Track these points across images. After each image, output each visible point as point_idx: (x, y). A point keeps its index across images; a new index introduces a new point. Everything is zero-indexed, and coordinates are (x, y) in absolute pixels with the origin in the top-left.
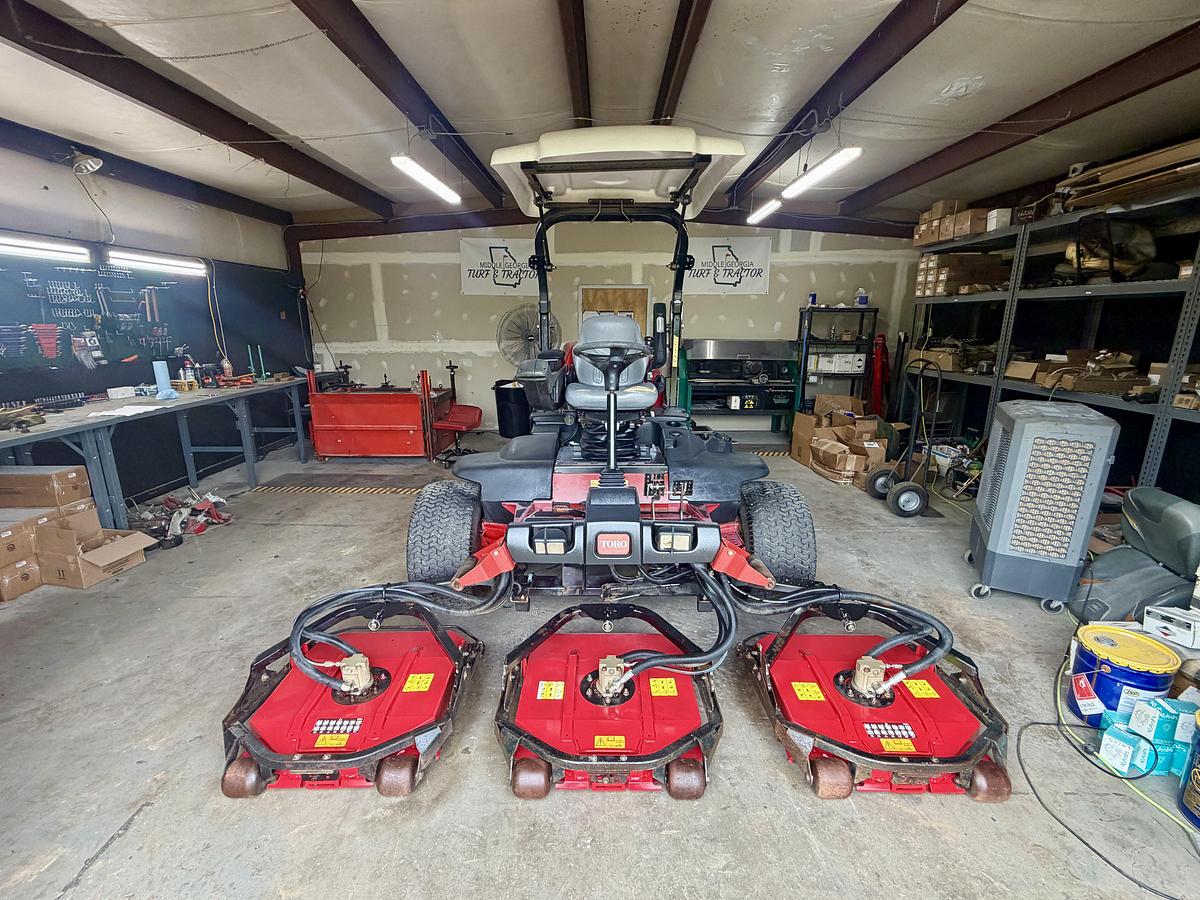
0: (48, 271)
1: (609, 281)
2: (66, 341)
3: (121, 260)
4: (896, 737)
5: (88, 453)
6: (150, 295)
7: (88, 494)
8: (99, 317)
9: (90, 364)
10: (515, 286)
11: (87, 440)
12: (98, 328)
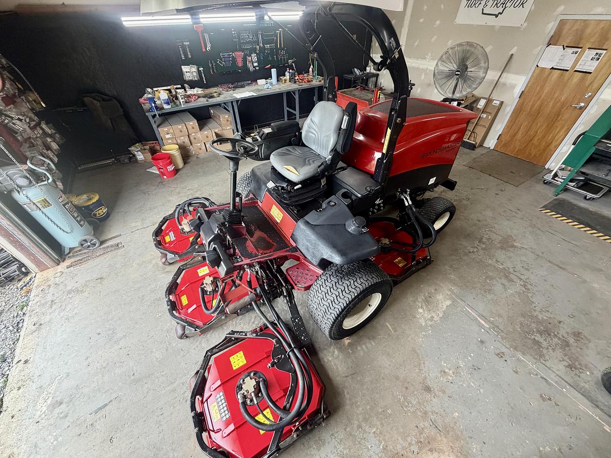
1: (599, 10)
2: (245, 59)
4: (220, 410)
5: (230, 109)
6: (280, 34)
7: (231, 124)
8: (258, 47)
9: (251, 69)
10: (497, 16)
11: (230, 105)
12: (258, 52)
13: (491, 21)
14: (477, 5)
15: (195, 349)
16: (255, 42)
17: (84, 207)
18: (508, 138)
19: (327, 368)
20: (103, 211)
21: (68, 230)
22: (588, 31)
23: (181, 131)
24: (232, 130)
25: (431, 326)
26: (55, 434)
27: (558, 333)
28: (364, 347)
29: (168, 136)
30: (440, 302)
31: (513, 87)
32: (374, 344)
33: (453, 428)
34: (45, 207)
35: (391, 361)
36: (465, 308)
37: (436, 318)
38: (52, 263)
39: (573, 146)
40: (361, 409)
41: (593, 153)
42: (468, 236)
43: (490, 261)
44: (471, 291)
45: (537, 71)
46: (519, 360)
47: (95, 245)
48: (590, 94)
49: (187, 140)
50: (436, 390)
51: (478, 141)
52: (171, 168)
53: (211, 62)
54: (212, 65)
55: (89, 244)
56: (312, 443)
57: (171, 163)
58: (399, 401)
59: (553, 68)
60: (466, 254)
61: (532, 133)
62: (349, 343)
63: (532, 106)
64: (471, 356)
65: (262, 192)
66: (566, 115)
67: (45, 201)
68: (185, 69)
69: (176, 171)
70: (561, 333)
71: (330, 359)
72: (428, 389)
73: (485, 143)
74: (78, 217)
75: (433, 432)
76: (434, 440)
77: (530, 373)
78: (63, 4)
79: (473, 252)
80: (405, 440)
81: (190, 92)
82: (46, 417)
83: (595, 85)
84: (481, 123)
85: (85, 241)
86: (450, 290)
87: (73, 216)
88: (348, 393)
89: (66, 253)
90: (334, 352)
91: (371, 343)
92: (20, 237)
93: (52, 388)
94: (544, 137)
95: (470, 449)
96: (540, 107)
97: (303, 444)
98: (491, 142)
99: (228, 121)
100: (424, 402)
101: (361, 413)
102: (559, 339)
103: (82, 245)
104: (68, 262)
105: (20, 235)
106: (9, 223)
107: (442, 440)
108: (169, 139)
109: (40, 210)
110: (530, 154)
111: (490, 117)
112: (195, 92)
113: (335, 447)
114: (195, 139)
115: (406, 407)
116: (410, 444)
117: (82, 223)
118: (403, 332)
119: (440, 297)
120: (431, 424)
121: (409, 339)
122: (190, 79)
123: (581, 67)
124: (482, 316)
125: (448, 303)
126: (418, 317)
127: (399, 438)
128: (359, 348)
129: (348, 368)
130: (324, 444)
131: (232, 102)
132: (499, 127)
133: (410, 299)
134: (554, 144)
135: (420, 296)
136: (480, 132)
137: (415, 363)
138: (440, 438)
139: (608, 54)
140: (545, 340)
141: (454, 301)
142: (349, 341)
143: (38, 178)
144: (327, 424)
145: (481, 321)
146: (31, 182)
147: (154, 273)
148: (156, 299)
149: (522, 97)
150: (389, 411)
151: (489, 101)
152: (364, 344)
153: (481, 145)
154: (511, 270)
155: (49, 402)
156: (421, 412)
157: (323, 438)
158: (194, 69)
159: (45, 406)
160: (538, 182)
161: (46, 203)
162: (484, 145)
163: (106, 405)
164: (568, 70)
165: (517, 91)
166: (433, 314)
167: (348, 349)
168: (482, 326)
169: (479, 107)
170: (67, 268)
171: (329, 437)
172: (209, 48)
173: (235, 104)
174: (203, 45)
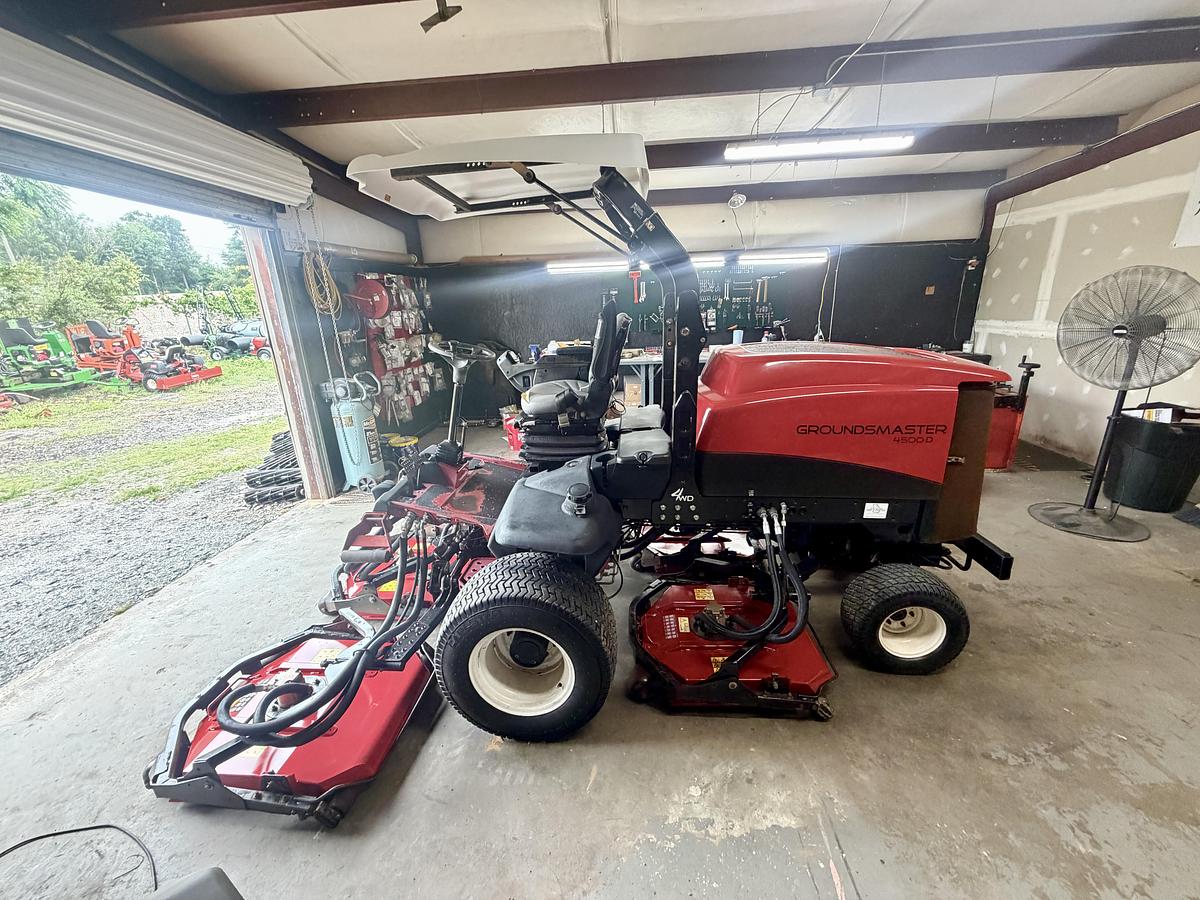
3: (746, 261)
5: (642, 376)
6: (763, 283)
7: (640, 399)
8: (721, 300)
12: (719, 307)
16: (717, 294)
17: (395, 447)
21: (358, 463)
25: (687, 835)
28: (509, 774)
30: (766, 806)
32: (529, 783)
34: (347, 425)
36: (827, 863)
38: (325, 495)
43: (1050, 814)
44: (893, 839)
53: (642, 317)
54: (643, 322)
55: (367, 486)
60: (968, 754)
62: (493, 751)
67: (351, 419)
71: (439, 753)
74: (374, 450)
79: (1002, 762)
85: (365, 480)
86: (826, 801)
88: (400, 824)
89: (344, 489)
90: (457, 747)
91: (527, 777)
92: (312, 449)
99: (635, 393)
103: (361, 484)
104: (341, 498)
105: (313, 447)
109: (343, 427)
117: (375, 459)
118: (609, 804)
119: (777, 796)
121: (609, 825)
125: (787, 821)
126: (676, 799)
129: (446, 787)
131: (647, 366)
133: (696, 756)
135: (727, 764)
137: (567, 877)
141: (809, 828)
142: (497, 748)
143: (356, 393)
144: (319, 841)
146: (346, 395)
161: (350, 422)
166: (719, 819)
167: (481, 759)
171: (299, 862)
172: (642, 299)
173: (651, 370)
174: (636, 296)
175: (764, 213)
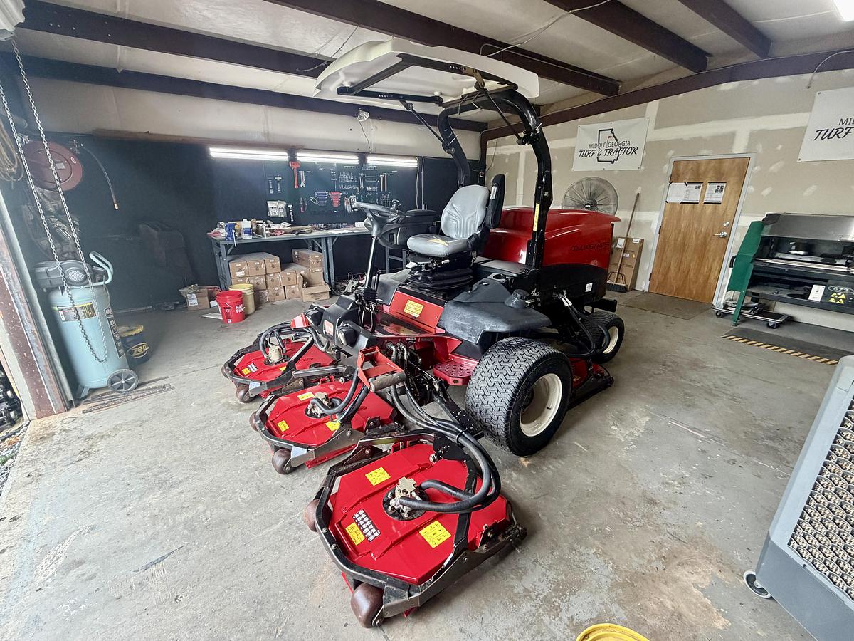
0: (341, 169)
1: (705, 152)
2: (342, 200)
3: (372, 161)
4: (363, 530)
5: (323, 248)
6: (384, 178)
7: (321, 266)
8: (358, 189)
9: (349, 210)
10: (613, 162)
11: (323, 242)
12: (358, 194)
13: (609, 167)
14: (591, 155)
15: (302, 485)
16: (355, 184)
18: (661, 277)
19: (505, 491)
20: (143, 349)
21: (102, 356)
22: (703, 168)
23: (257, 269)
24: (322, 273)
25: (633, 441)
26: (72, 601)
27: (792, 438)
29: (239, 274)
30: (636, 418)
31: (649, 223)
33: (701, 538)
34: (88, 316)
35: (594, 478)
36: (670, 422)
37: (636, 434)
38: (60, 405)
39: (731, 269)
40: (567, 530)
41: (754, 271)
42: (647, 360)
43: (683, 381)
44: (671, 407)
45: (668, 207)
46: (755, 464)
47: (129, 384)
48: (728, 223)
49: (262, 281)
50: (663, 502)
51: (628, 283)
52: (239, 309)
53: (303, 201)
54: (304, 203)
55: (123, 382)
56: (507, 572)
57: (241, 302)
58: (618, 517)
59: (682, 203)
60: (651, 376)
61: (684, 266)
62: (528, 465)
63: (676, 240)
64: (695, 466)
65: (391, 293)
66: (713, 246)
67: (91, 308)
68: (270, 204)
69: (245, 315)
70: (795, 437)
71: (508, 482)
72: (653, 502)
73: (637, 284)
74: (119, 341)
75: (676, 545)
76: (681, 552)
77: (776, 476)
78: (148, 132)
79: (659, 374)
80: (640, 556)
81: (274, 227)
82: (55, 582)
83: (730, 213)
84: (626, 263)
85: (119, 376)
86: (644, 407)
87: (115, 338)
88: (543, 515)
89: (82, 396)
90: (511, 475)
91: (559, 463)
92: (38, 353)
93: (63, 546)
94: (699, 270)
95: (733, 558)
96: (684, 239)
97: (495, 575)
98: (643, 285)
99: (318, 262)
100: (652, 515)
101: (570, 534)
102: (796, 442)
103: (112, 383)
104: (83, 407)
105: (39, 350)
106: (34, 329)
107: (691, 552)
108: (239, 277)
109: (79, 319)
110: (691, 291)
111: (634, 256)
112: (281, 228)
113: (544, 574)
114: (272, 281)
115: (630, 522)
116: (650, 561)
117: (121, 351)
118: (599, 449)
119: (634, 414)
120: (671, 537)
121: (610, 455)
122: (274, 215)
123: (709, 199)
124: (694, 429)
125: (647, 419)
126: (613, 434)
127: (633, 555)
128: (545, 468)
129: (536, 489)
130: (525, 572)
131: (326, 239)
132: (647, 267)
133: (597, 417)
134: (712, 277)
135: (609, 414)
136: (628, 273)
137: (626, 478)
138: (688, 550)
139: (728, 187)
140: (780, 444)
141: (653, 417)
142: (528, 462)
145: (695, 433)
146: (85, 279)
147: (225, 411)
148: (233, 437)
149: (662, 233)
150: (608, 529)
151: (628, 240)
152: (550, 464)
153: (633, 289)
154: (712, 387)
155: (59, 563)
156: (651, 525)
157: (522, 566)
158: (282, 205)
159: (53, 569)
160: (710, 315)
161: (90, 311)
162: (636, 289)
163: (164, 558)
164: (697, 203)
165: (655, 227)
166: (632, 430)
167: (530, 470)
168: (697, 437)
169: (618, 246)
170: (83, 412)
171: (531, 565)
172: (303, 185)
173: (329, 242)
174: (296, 182)
175: (376, 128)
